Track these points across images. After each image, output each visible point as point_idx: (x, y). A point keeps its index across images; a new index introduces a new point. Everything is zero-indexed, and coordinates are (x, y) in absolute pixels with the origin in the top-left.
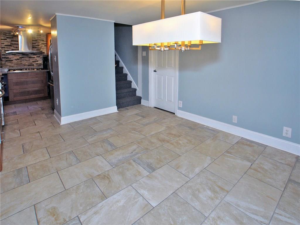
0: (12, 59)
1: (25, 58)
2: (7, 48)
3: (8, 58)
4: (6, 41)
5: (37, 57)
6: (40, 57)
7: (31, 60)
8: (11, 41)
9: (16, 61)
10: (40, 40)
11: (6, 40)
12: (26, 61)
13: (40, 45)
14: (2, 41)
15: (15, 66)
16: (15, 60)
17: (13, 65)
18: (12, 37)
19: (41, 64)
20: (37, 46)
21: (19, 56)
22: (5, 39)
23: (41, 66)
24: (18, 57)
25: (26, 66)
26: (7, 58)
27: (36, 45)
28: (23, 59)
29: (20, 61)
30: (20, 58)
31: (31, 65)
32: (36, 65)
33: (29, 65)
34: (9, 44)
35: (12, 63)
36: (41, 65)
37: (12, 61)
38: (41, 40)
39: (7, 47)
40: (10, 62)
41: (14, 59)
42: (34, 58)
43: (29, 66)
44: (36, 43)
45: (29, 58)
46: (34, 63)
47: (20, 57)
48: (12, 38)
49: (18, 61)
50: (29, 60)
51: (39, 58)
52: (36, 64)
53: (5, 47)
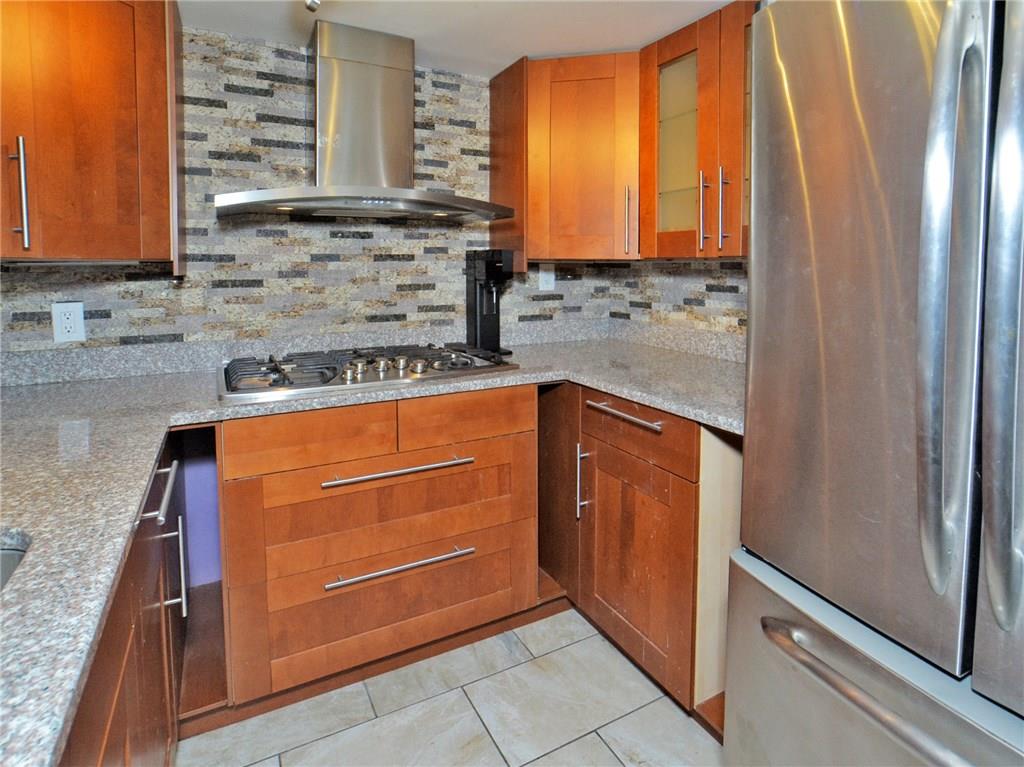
0: (255, 267)
1: (347, 259)
2: (225, 173)
3: (232, 258)
4: (219, 112)
5: (428, 251)
6: (444, 250)
7: (391, 277)
8: (261, 118)
9: (282, 281)
10: (452, 122)
11: (222, 105)
12: (354, 281)
13: (452, 158)
14: (195, 118)
15: (280, 323)
16: (281, 275)
17: (260, 319)
18: (265, 84)
19: (451, 308)
20: (429, 170)
21: (306, 242)
22: (211, 103)
23: (450, 322)
24: (301, 256)
25: (351, 327)
26: (221, 258)
27: (427, 162)
28: (332, 266)
29: (310, 282)
30: (315, 258)
31: (386, 318)
32: (423, 316)
33: (373, 319)
34: (244, 143)
35: (258, 301)
36: (452, 315)
37: (258, 283)
38: (462, 123)
39: (224, 164)
40: (240, 291)
41: (268, 267)
42: (411, 258)
43: (377, 325)
44: (429, 141)
45: (378, 258)
46: (406, 305)
47: (315, 251)
48: (268, 93)
49: (299, 282)
50: (376, 280)
51: (442, 264)
52: (421, 309)
53: (215, 164)
